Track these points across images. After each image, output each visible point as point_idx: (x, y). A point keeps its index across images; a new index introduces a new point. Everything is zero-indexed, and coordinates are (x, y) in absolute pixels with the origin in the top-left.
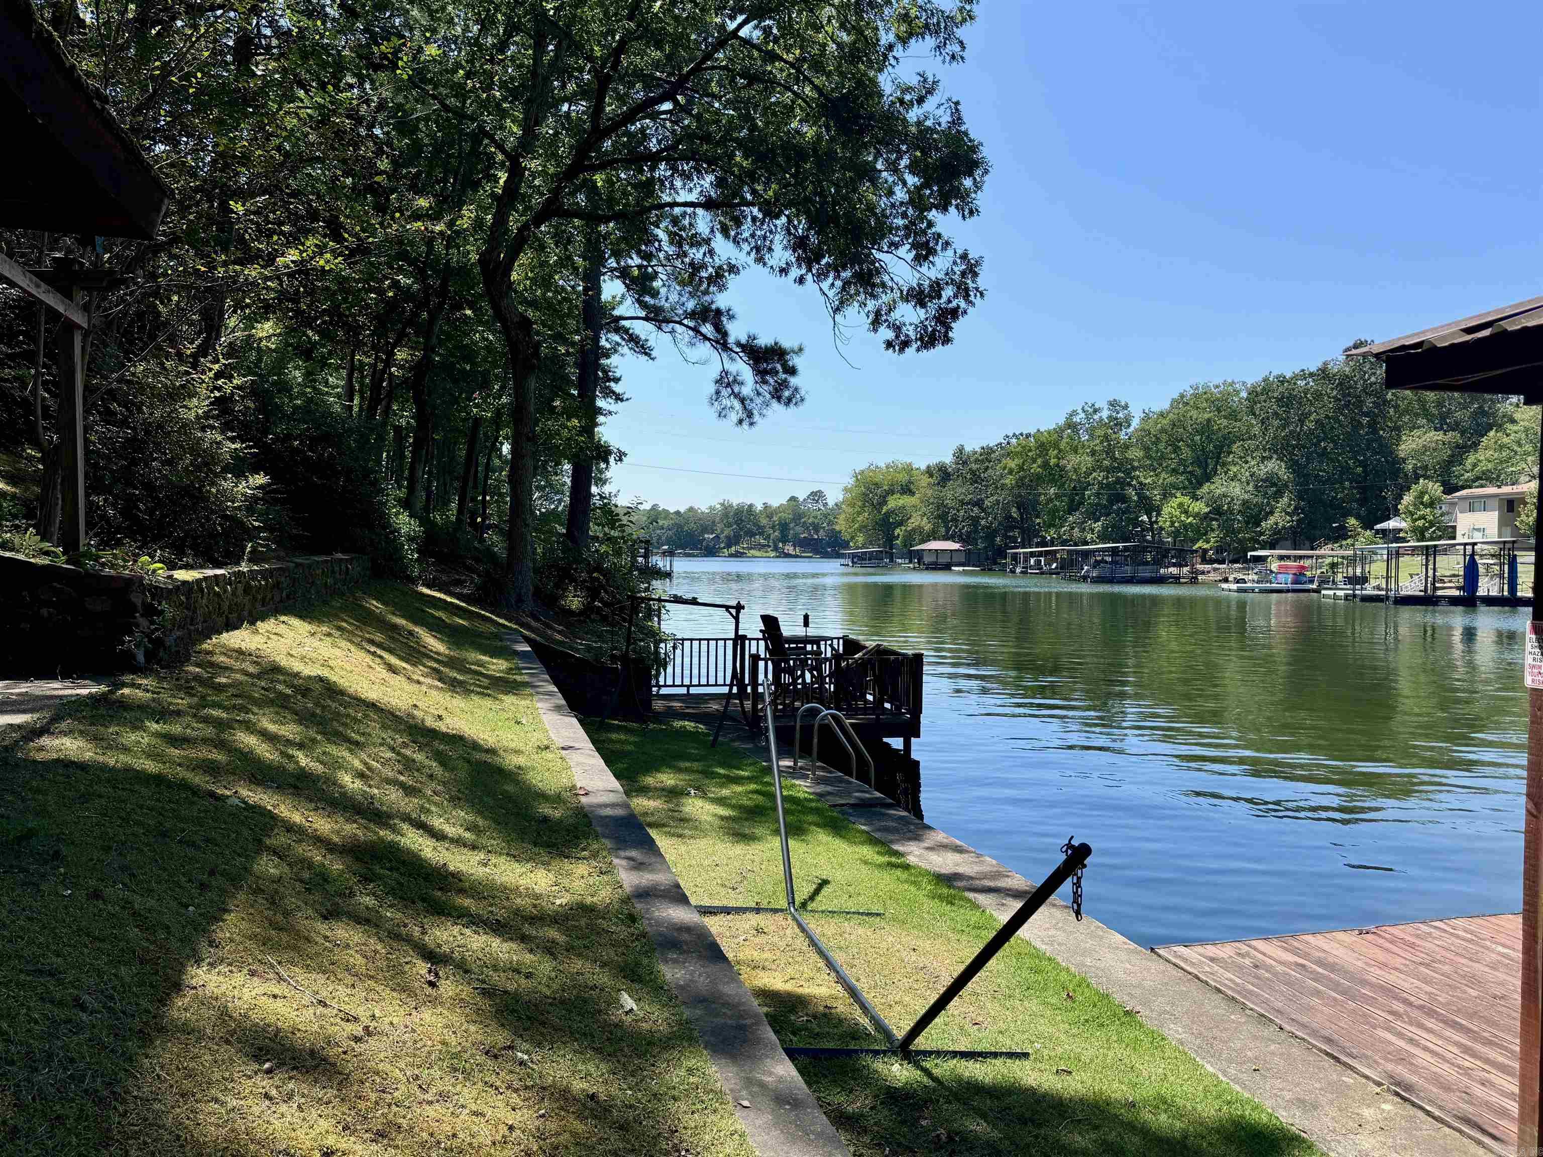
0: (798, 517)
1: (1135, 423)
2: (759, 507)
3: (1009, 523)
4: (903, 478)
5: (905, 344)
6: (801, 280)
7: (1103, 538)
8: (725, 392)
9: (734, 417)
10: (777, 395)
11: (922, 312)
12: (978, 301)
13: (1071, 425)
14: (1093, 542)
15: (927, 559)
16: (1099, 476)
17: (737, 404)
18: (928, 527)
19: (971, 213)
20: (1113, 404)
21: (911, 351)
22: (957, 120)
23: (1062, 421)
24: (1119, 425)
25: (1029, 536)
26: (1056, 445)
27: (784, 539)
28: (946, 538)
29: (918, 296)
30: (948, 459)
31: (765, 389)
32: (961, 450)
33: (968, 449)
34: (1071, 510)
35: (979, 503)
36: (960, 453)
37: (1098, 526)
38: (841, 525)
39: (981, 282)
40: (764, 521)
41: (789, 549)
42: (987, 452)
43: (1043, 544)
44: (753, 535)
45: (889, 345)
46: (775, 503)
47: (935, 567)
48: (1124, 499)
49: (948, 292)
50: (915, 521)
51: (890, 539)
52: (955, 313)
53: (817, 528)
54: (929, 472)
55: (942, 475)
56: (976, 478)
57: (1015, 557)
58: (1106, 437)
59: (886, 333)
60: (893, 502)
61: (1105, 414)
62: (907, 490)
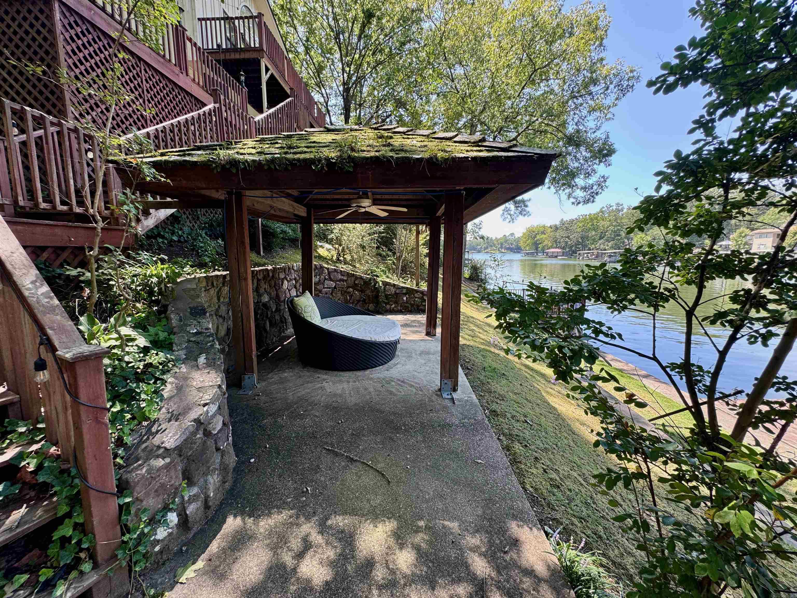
0: (506, 241)
1: (625, 210)
2: (494, 238)
3: (578, 243)
4: (542, 229)
5: (579, 203)
6: (549, 188)
7: (612, 248)
8: (506, 213)
9: (508, 220)
10: (521, 213)
11: (585, 193)
12: (606, 189)
13: (601, 211)
14: (608, 249)
15: (549, 254)
16: (612, 228)
17: (509, 217)
18: (550, 245)
19: (609, 165)
20: (618, 204)
21: (580, 205)
22: (608, 137)
23: (598, 210)
24: (619, 211)
25: (585, 247)
26: (596, 219)
27: (502, 248)
28: (556, 248)
29: (584, 189)
30: (558, 223)
31: (517, 212)
32: (562, 220)
33: (565, 220)
34: (601, 238)
35: (568, 237)
36: (562, 222)
37: (610, 244)
38: (521, 244)
39: (607, 183)
40: (495, 242)
41: (503, 251)
42: (572, 221)
43: (590, 249)
44: (491, 246)
45: (573, 203)
46: (499, 237)
47: (552, 257)
48: (619, 235)
49: (595, 187)
50: (546, 243)
51: (537, 248)
52: (597, 194)
53: (512, 244)
54: (551, 227)
55: (556, 228)
56: (567, 229)
57: (580, 254)
58: (615, 215)
59: (572, 200)
60: (538, 237)
61: (614, 208)
62: (543, 233)
